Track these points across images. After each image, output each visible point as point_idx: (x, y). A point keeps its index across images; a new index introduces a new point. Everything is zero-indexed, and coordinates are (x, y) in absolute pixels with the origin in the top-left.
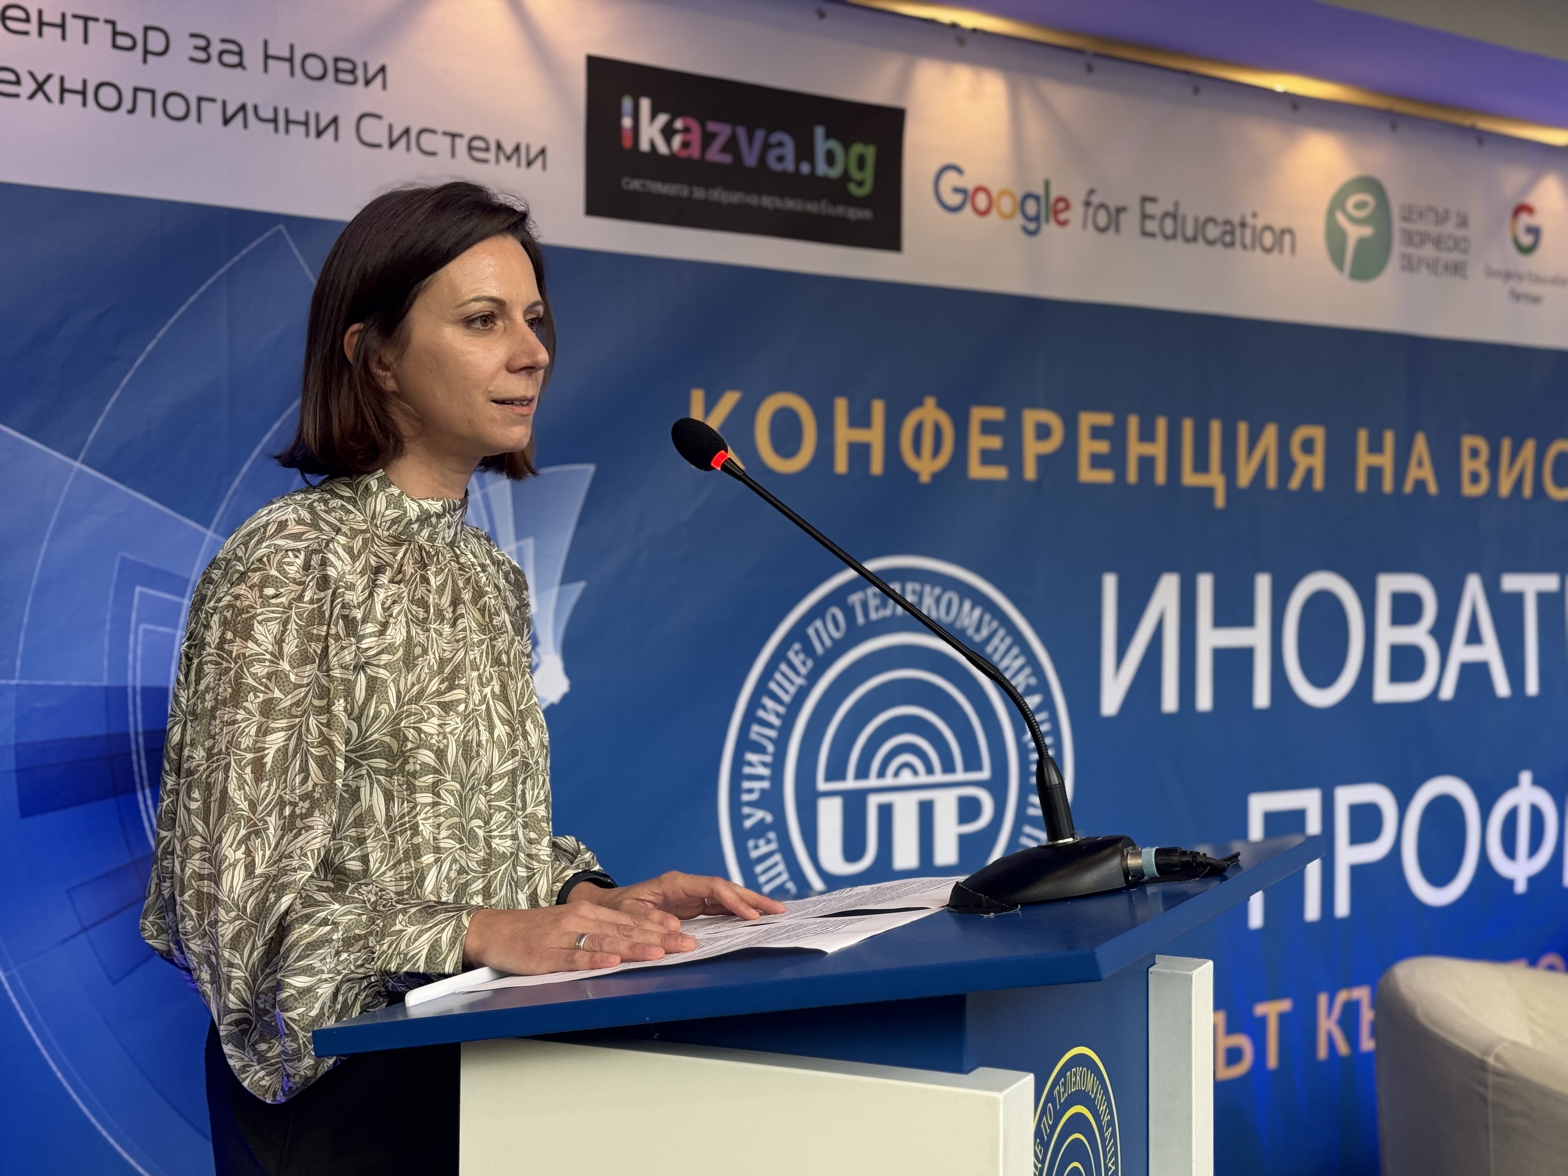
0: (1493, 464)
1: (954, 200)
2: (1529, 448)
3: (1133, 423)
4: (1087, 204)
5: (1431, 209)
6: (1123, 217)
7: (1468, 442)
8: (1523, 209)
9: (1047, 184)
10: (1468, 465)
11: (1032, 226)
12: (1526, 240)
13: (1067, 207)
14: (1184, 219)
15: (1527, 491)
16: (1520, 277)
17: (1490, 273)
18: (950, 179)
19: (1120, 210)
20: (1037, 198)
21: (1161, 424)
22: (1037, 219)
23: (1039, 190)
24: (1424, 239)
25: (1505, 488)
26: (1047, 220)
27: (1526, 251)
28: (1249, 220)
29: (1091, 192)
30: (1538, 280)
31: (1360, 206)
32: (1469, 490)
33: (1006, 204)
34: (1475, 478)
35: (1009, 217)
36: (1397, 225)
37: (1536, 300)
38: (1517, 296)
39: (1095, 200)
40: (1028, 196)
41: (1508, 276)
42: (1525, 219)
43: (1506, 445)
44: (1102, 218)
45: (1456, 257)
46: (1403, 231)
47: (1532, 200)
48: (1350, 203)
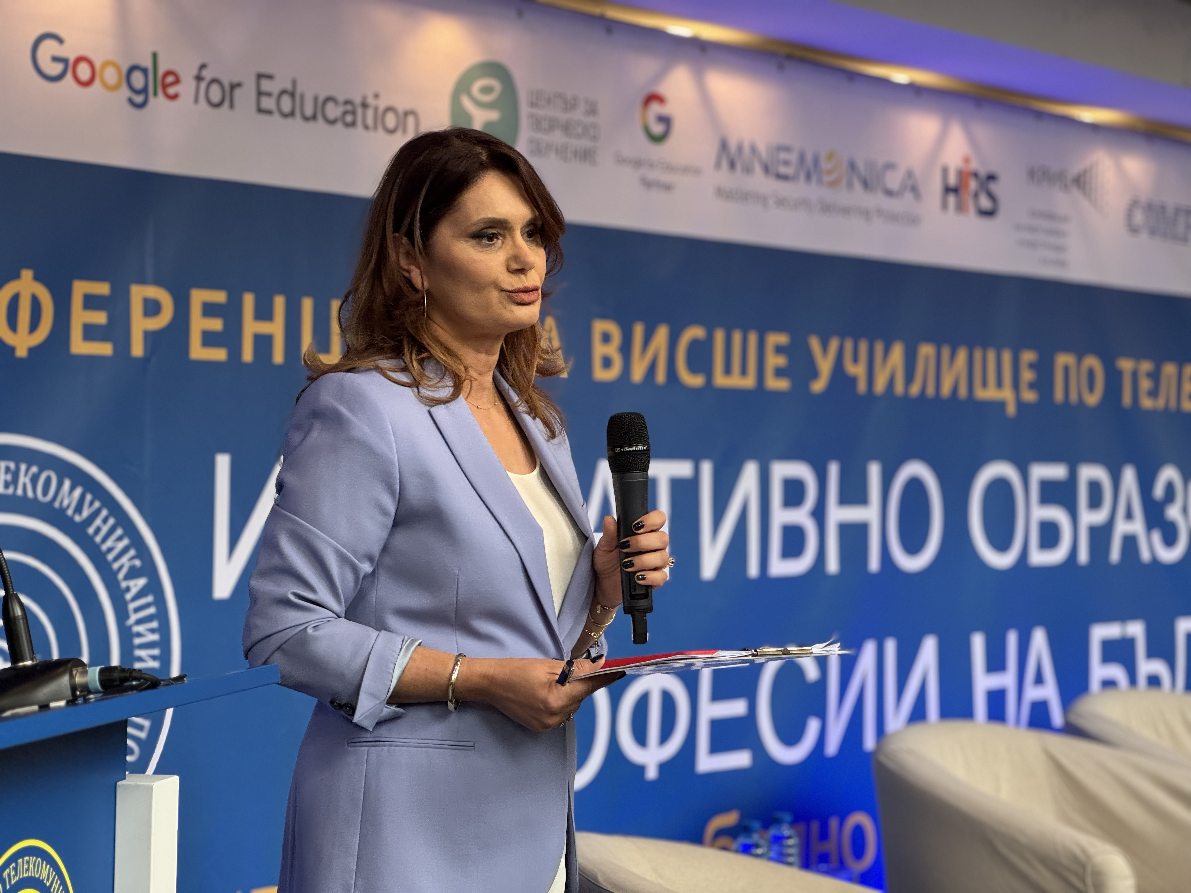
0: (626, 349)
1: (56, 69)
2: (662, 334)
3: (249, 300)
4: (199, 78)
5: (559, 96)
6: (237, 92)
7: (600, 326)
8: (653, 98)
9: (155, 56)
10: (599, 350)
11: (139, 99)
12: (658, 129)
13: (177, 81)
14: (302, 97)
15: (661, 377)
16: (652, 166)
17: (621, 160)
18: (48, 48)
19: (234, 86)
20: (145, 71)
21: (279, 303)
22: (144, 91)
23: (147, 63)
24: (553, 125)
25: (638, 374)
26: (155, 94)
27: (658, 139)
28: (371, 101)
29: (203, 66)
30: (670, 168)
31: (486, 90)
32: (601, 374)
33: (111, 75)
34: (607, 363)
35: (115, 88)
36: (524, 110)
37: (668, 187)
38: (648, 184)
39: (207, 74)
40: (133, 68)
41: (638, 163)
42: (655, 108)
43: (639, 330)
44: (216, 94)
45: (585, 143)
46: (531, 116)
47: (663, 89)
48: (476, 86)
